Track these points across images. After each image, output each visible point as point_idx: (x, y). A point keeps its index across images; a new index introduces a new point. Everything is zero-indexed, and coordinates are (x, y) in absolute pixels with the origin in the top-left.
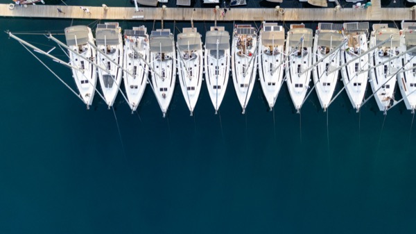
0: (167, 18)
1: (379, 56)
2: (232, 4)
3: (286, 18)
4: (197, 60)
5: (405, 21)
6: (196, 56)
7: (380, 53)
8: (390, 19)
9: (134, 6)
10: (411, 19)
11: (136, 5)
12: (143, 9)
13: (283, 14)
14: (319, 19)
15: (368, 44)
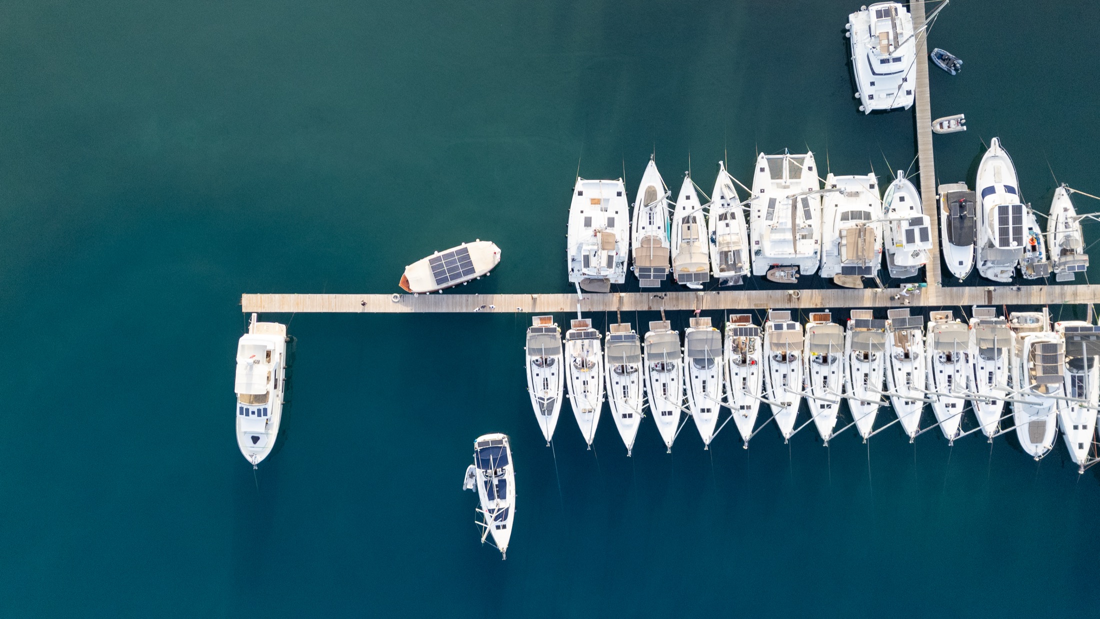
0: (626, 308)
1: (940, 362)
2: (722, 283)
3: (804, 305)
4: (674, 372)
5: (978, 306)
6: (673, 366)
7: (941, 357)
8: (955, 304)
9: (576, 292)
10: (987, 304)
11: (579, 291)
12: (589, 295)
13: (798, 299)
14: (851, 306)
15: (924, 342)
